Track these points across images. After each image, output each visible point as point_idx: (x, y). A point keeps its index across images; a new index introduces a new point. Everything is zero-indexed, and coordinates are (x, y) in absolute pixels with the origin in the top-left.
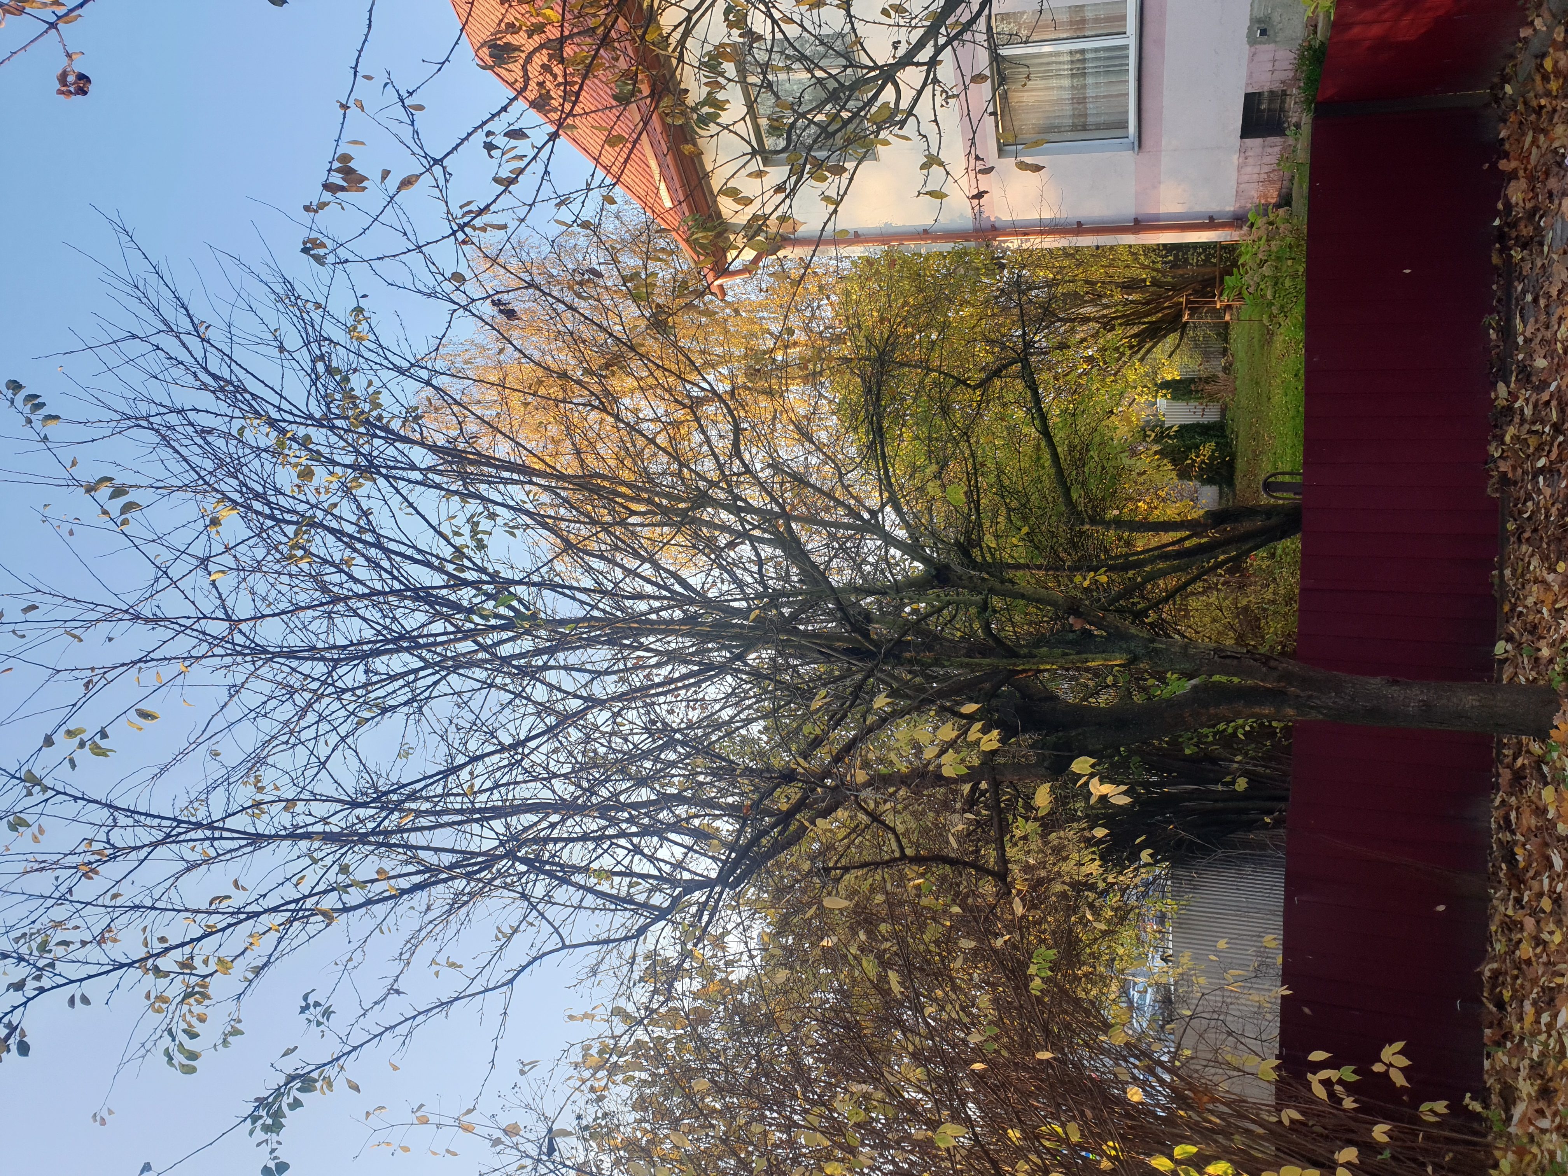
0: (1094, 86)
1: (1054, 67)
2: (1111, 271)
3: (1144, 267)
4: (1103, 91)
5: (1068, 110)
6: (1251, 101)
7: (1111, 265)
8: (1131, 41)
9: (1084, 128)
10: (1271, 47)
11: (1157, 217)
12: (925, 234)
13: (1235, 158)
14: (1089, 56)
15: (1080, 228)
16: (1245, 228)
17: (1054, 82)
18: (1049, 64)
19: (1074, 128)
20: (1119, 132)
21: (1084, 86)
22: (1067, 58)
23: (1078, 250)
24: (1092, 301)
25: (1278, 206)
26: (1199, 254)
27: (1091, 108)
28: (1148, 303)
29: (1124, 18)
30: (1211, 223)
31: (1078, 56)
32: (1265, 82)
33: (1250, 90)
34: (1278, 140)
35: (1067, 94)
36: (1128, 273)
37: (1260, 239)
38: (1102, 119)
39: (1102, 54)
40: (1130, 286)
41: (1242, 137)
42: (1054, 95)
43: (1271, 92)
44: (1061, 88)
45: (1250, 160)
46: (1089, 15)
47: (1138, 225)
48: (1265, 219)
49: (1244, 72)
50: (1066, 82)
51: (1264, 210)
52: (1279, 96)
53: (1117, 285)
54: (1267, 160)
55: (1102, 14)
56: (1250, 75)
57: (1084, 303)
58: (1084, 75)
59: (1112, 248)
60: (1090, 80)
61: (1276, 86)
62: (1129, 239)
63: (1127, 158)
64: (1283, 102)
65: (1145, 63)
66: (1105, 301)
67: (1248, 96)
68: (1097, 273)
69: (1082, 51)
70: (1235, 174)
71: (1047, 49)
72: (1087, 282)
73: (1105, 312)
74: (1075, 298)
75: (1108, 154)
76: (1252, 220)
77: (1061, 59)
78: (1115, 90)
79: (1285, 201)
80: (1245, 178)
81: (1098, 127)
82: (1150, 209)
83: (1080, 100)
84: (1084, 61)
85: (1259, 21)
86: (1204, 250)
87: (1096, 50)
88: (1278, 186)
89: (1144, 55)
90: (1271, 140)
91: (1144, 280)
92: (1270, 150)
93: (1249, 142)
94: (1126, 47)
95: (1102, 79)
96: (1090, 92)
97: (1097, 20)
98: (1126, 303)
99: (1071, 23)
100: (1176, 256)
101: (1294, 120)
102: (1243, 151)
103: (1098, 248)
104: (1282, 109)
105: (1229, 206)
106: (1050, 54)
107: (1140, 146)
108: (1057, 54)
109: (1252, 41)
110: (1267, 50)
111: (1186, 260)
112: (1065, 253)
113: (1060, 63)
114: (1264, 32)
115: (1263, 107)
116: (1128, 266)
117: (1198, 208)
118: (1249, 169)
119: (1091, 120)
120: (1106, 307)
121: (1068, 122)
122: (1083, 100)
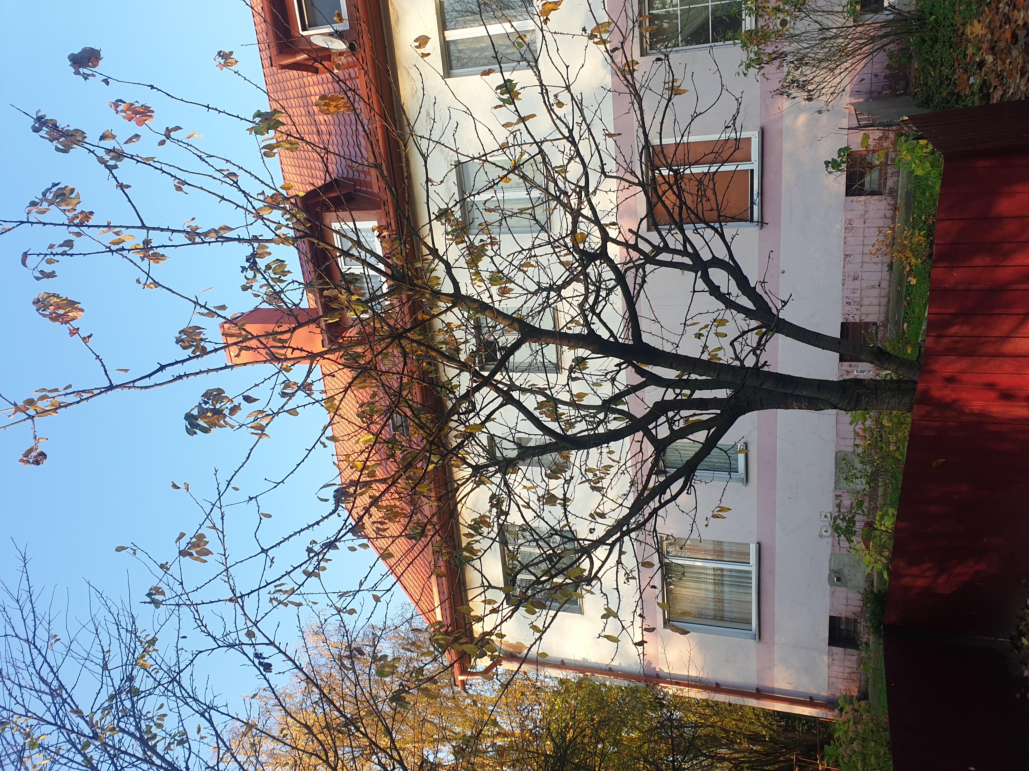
0: (729, 593)
1: (703, 576)
2: (740, 724)
3: (764, 726)
4: (735, 597)
5: (711, 605)
6: (834, 621)
7: (740, 720)
8: (753, 568)
9: (722, 619)
10: (844, 589)
11: (773, 690)
12: (610, 671)
13: (826, 657)
14: (725, 573)
15: (717, 688)
16: (836, 711)
17: (703, 586)
18: (699, 573)
19: (715, 618)
20: (745, 626)
21: (722, 592)
22: (711, 572)
23: (717, 703)
24: (726, 744)
25: (859, 699)
26: (804, 725)
27: (727, 607)
28: (767, 755)
29: (749, 554)
30: (811, 702)
31: (719, 572)
32: (842, 612)
33: (833, 615)
34: (854, 652)
35: (711, 595)
36: (752, 728)
37: (849, 721)
38: (735, 615)
39: (734, 574)
40: (754, 738)
41: (829, 644)
42: (702, 594)
43: (847, 618)
44: (707, 590)
45: (836, 661)
46: (726, 548)
47: (759, 693)
48: (851, 707)
49: (828, 602)
50: (711, 587)
51: (849, 700)
52: (852, 622)
53: (745, 736)
54: (848, 664)
55: (734, 549)
56: (832, 605)
57: (721, 746)
58: (722, 585)
59: (741, 707)
60: (726, 589)
61: (850, 615)
62: (753, 703)
63: (751, 644)
64: (855, 627)
65: (762, 584)
66: (736, 747)
67: (831, 618)
68: (730, 724)
69: (722, 570)
70: (826, 670)
71: (698, 564)
72: (722, 729)
73: (736, 755)
74: (713, 741)
75: (738, 639)
76: (841, 704)
77: (708, 572)
78: (743, 598)
79: (863, 696)
80: (834, 674)
81: (732, 620)
82: (767, 683)
83: (719, 600)
84: (723, 576)
85: (835, 572)
86: (807, 723)
87: (730, 570)
88: (858, 684)
89: (762, 579)
90: (849, 651)
91: (764, 736)
92: (849, 657)
93: (835, 649)
94: (750, 572)
95: (734, 589)
96: (726, 596)
97: (731, 552)
98: (751, 751)
99: (715, 551)
100: (787, 722)
101: (864, 640)
102: (831, 654)
103: (730, 705)
104: (855, 631)
105: (824, 693)
106: (700, 567)
107: (760, 638)
108: (706, 568)
109: (831, 584)
110: (841, 592)
111: (794, 727)
112: (707, 704)
113: (707, 574)
114: (839, 579)
115: (842, 627)
116: (752, 723)
117: (801, 689)
118: (836, 668)
119: (726, 614)
120: (737, 751)
121: (711, 613)
122: (721, 601)
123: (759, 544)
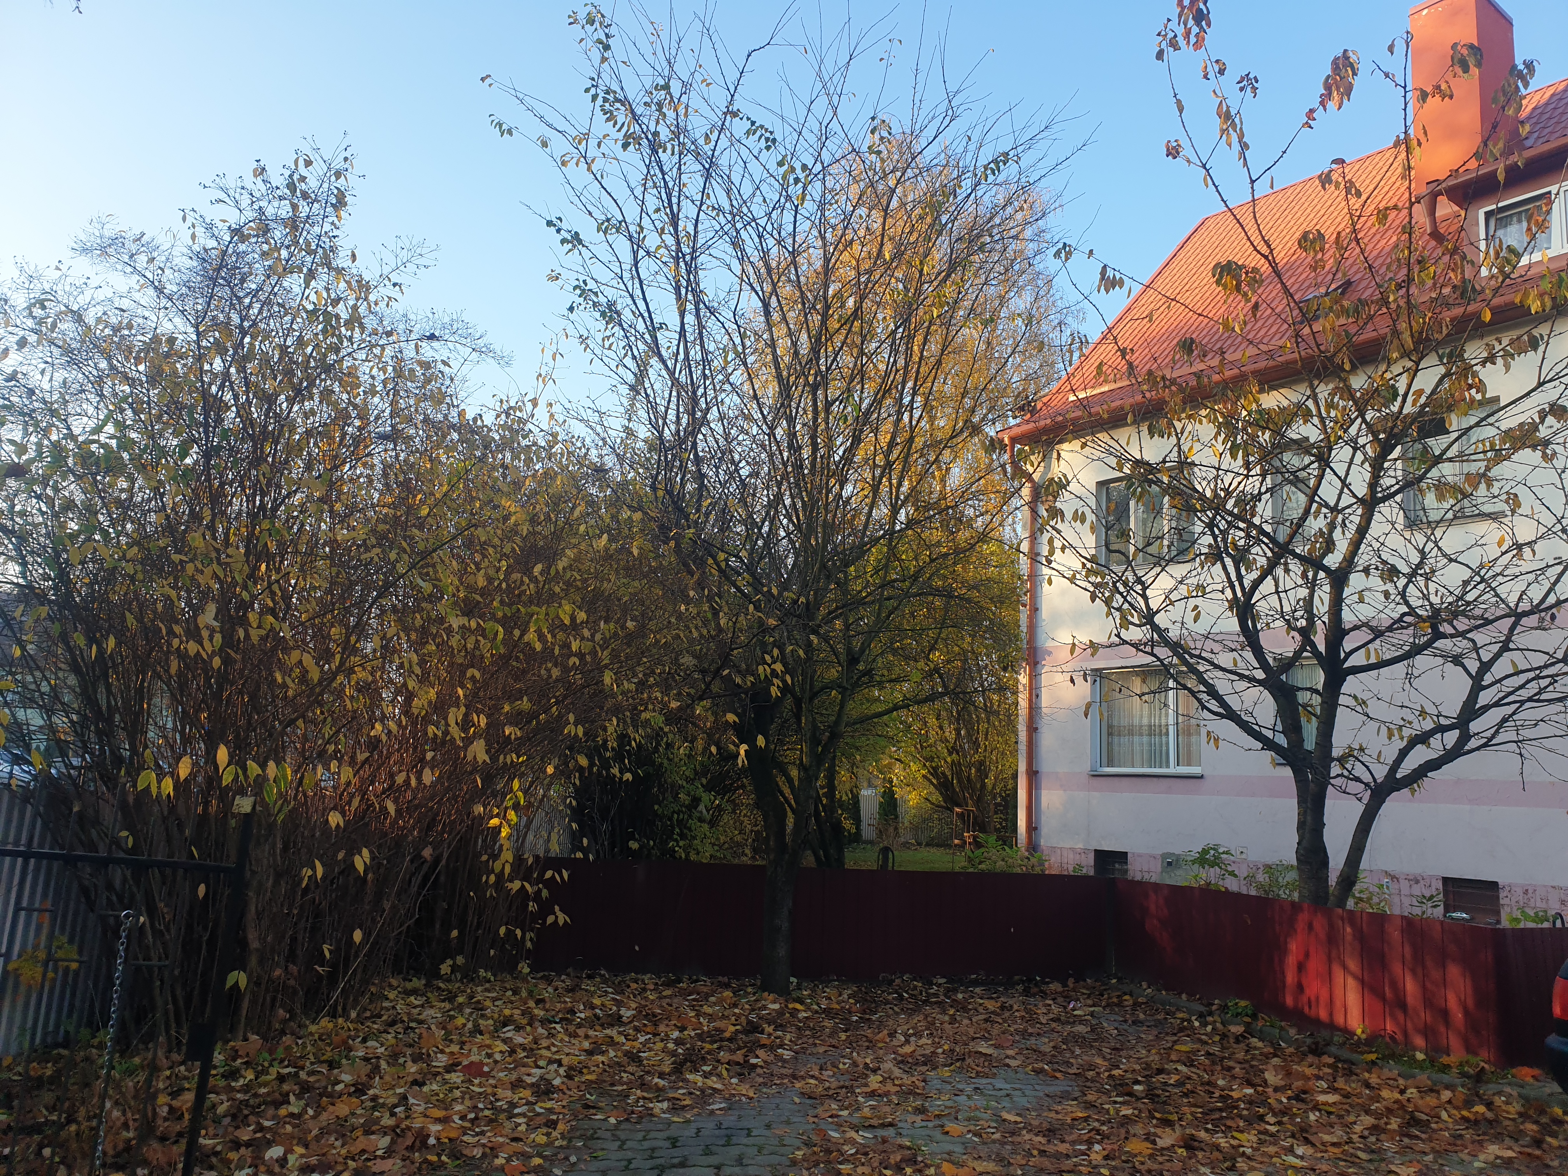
0: (1141, 742)
2: (996, 753)
3: (998, 778)
4: (1137, 748)
5: (1124, 722)
6: (1122, 857)
7: (1001, 752)
8: (1172, 770)
9: (1110, 734)
10: (1159, 869)
11: (1038, 788)
12: (1035, 610)
13: (1081, 846)
14: (1164, 739)
15: (1033, 729)
16: (1027, 854)
17: (1146, 715)
18: (1160, 711)
19: (1110, 726)
20: (1105, 760)
21: (1141, 735)
22: (1163, 722)
27: (1125, 740)
28: (968, 781)
29: (1189, 765)
30: (1032, 828)
31: (1164, 731)
32: (1134, 865)
33: (1129, 855)
35: (1136, 722)
36: (994, 766)
38: (1116, 748)
39: (1164, 748)
40: (983, 768)
41: (1096, 850)
42: (1136, 715)
43: (1126, 871)
44: (1141, 717)
45: (1079, 856)
46: (1194, 739)
47: (1033, 774)
48: (1035, 864)
49: (1142, 851)
50: (1145, 721)
51: (1040, 865)
52: (1123, 875)
54: (1079, 868)
55: (1194, 748)
56: (1140, 856)
58: (1150, 735)
59: (1016, 754)
60: (1145, 739)
61: (1129, 870)
62: (1022, 768)
63: (1086, 766)
65: (1155, 780)
67: (1125, 854)
69: (1167, 734)
70: (1068, 846)
75: (1089, 752)
77: (1163, 719)
78: (1137, 758)
80: (1065, 853)
81: (1110, 744)
82: (1044, 783)
83: (1131, 731)
84: (1160, 735)
85: (1177, 861)
86: (1010, 825)
87: (1167, 744)
89: (1161, 779)
90: (1093, 868)
91: (986, 778)
92: (1085, 869)
93: (1092, 856)
94: (1168, 766)
95: (1146, 748)
96: (1136, 739)
97: (1189, 745)
99: (1189, 726)
102: (1085, 851)
103: (1016, 743)
105: (1044, 842)
107: (1093, 776)
108: (1167, 715)
109: (1164, 856)
110: (1157, 866)
112: (1014, 718)
113: (1160, 718)
114: (1170, 864)
115: (1117, 865)
116: (1000, 765)
117: (1044, 818)
118: (1071, 856)
119: (1116, 739)
121: (1115, 723)
122: (1131, 733)
123: (1202, 777)
